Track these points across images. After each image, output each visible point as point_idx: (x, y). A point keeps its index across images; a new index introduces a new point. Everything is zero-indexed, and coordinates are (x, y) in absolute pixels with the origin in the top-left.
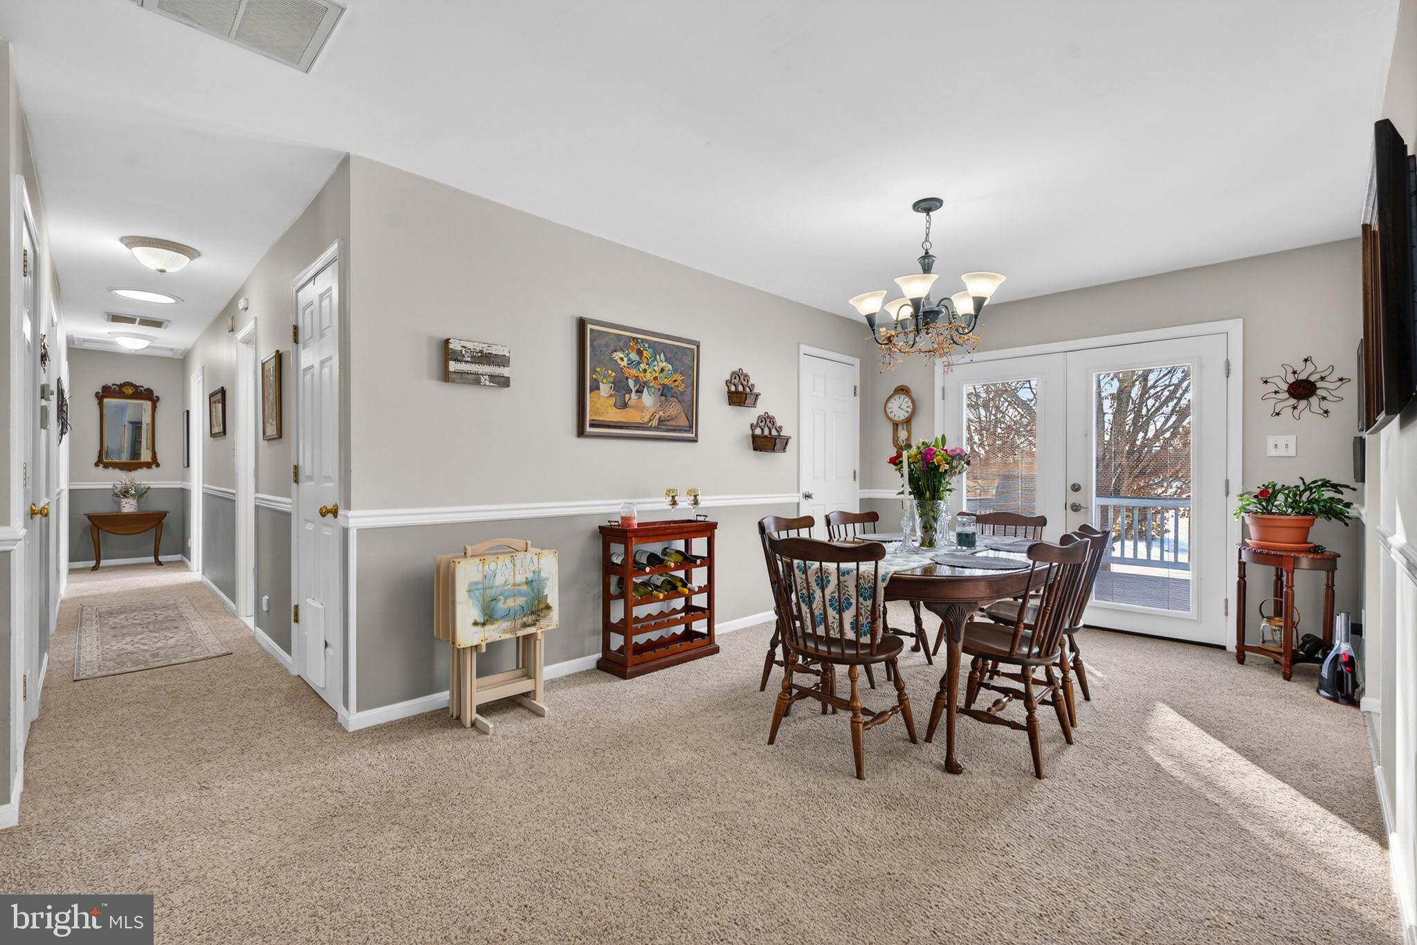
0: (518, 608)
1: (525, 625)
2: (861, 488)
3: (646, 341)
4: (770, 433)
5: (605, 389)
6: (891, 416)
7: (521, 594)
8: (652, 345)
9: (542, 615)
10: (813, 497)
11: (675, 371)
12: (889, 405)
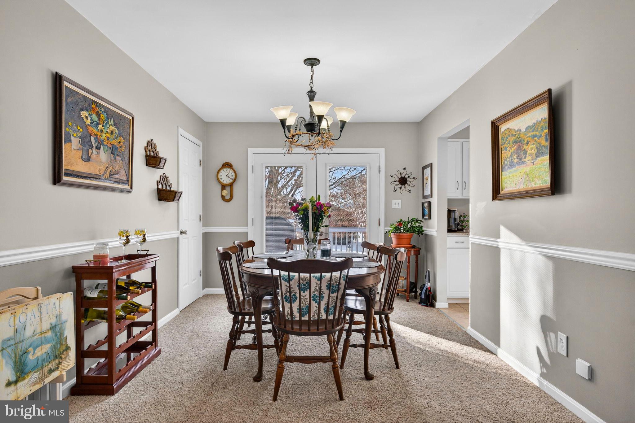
0: (45, 356)
1: (51, 371)
2: (203, 226)
3: (103, 106)
4: (166, 188)
5: (75, 142)
6: (221, 181)
7: (47, 341)
8: (107, 110)
9: (63, 356)
10: (187, 233)
11: (120, 135)
12: (220, 174)
